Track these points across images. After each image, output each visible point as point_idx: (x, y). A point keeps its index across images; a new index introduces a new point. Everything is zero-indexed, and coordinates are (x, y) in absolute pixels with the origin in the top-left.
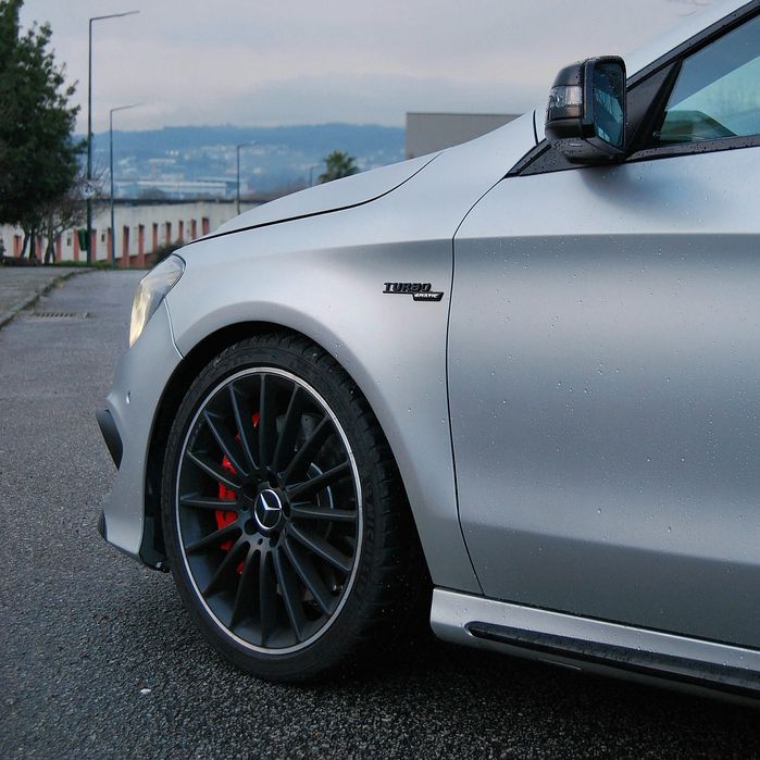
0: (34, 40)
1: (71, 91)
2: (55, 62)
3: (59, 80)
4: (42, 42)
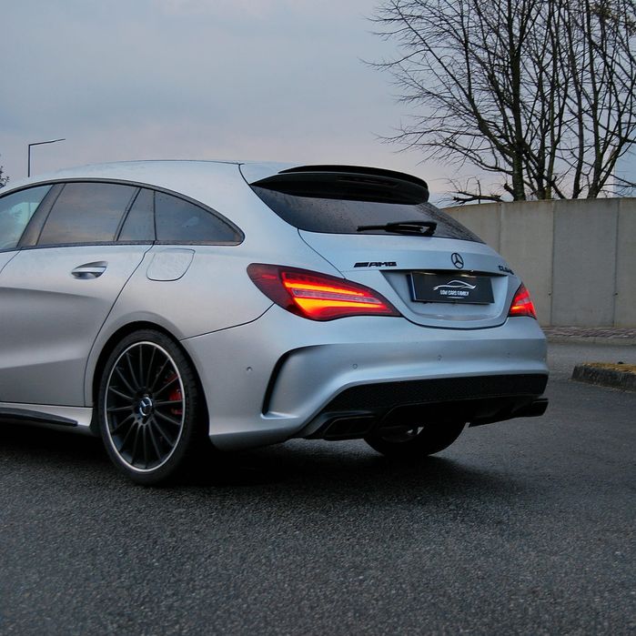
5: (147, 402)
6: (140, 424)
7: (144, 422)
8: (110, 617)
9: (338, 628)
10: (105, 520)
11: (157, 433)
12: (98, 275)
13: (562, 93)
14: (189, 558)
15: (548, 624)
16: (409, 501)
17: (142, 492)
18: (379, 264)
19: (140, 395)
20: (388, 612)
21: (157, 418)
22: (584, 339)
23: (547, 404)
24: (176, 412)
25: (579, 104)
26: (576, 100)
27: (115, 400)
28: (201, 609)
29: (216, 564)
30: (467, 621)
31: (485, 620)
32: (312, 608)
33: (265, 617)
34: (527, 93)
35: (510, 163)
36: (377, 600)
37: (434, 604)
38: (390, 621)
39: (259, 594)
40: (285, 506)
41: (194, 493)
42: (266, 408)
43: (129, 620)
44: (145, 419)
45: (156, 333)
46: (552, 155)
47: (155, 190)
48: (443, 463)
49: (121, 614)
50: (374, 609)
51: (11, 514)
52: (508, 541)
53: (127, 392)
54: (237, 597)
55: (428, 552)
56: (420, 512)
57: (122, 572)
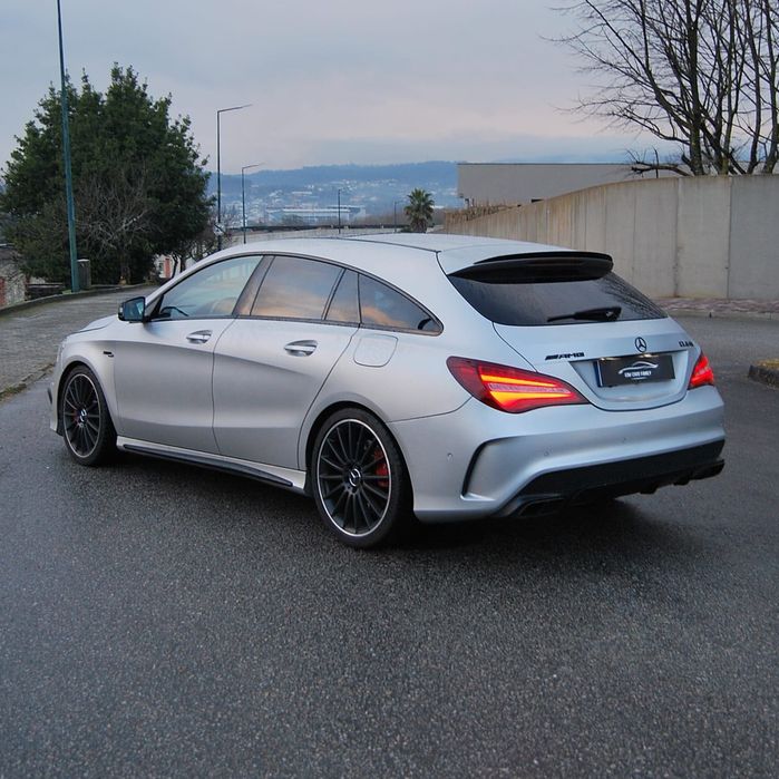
0: (179, 129)
1: (205, 162)
2: (194, 142)
3: (196, 156)
4: (184, 129)
5: (356, 474)
6: (351, 493)
7: (354, 491)
8: (340, 725)
9: (537, 743)
10: (324, 594)
11: (365, 502)
12: (309, 353)
13: (739, 60)
14: (402, 646)
15: (721, 741)
16: (596, 569)
17: (354, 555)
18: (568, 356)
19: (351, 467)
20: (580, 722)
21: (365, 489)
22: (762, 315)
23: (722, 466)
24: (383, 484)
25: (757, 70)
26: (752, 65)
27: (326, 469)
28: (416, 716)
29: (426, 656)
30: (649, 736)
31: (666, 734)
32: (513, 716)
33: (473, 727)
34: (705, 62)
35: (687, 134)
36: (570, 707)
37: (620, 713)
38: (582, 734)
39: (466, 696)
40: (483, 576)
41: (399, 558)
42: (465, 491)
43: (356, 729)
44: (355, 489)
45: (364, 413)
46: (730, 124)
47: (359, 273)
48: (625, 508)
49: (349, 721)
50: (567, 718)
51: (241, 585)
52: (686, 627)
53: (337, 462)
54: (447, 701)
55: (613, 642)
56: (606, 585)
57: (345, 665)
